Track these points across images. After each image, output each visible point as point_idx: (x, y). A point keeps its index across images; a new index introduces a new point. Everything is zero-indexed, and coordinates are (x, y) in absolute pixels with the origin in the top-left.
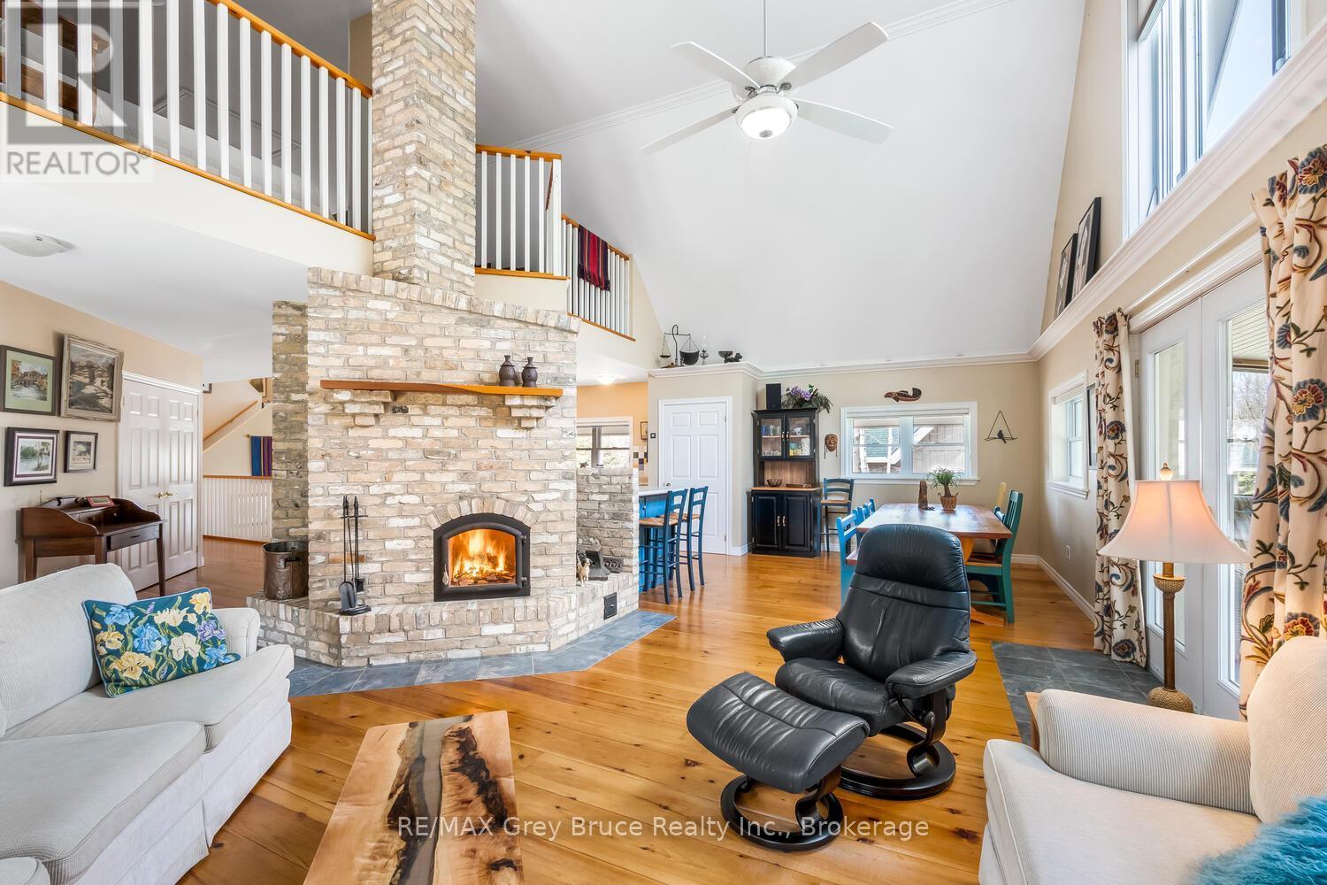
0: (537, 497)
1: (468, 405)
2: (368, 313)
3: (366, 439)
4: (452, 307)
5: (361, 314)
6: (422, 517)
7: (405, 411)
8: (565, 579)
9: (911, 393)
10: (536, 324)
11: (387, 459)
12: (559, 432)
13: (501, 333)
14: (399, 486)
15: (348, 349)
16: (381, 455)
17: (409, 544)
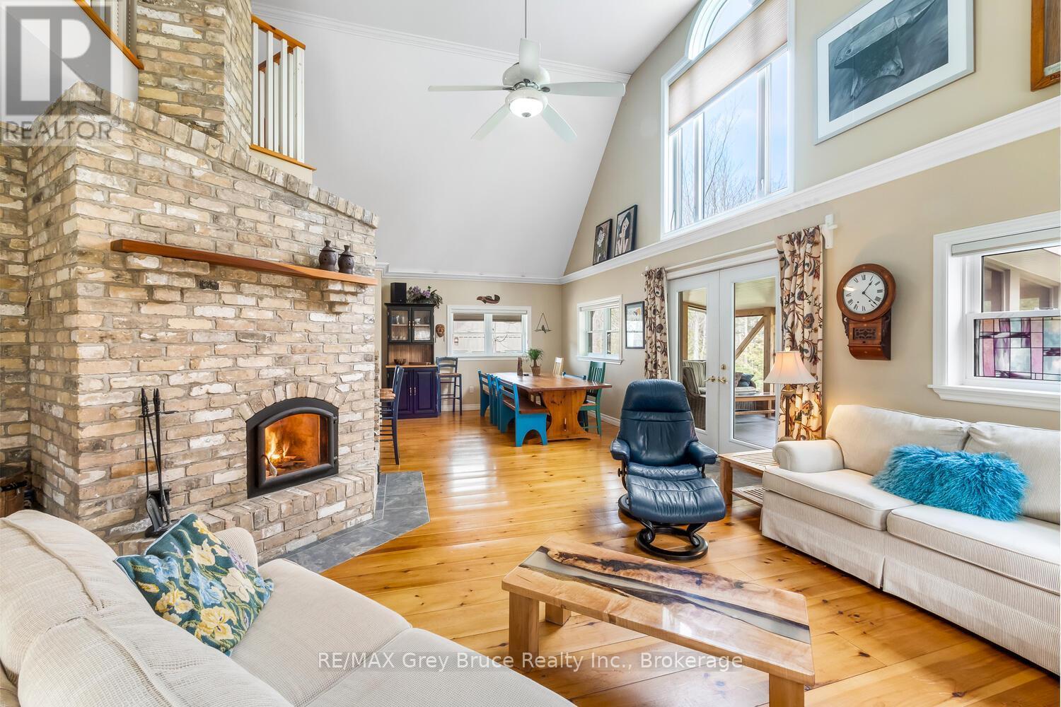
0: (345, 378)
1: (282, 286)
2: (168, 163)
3: (165, 317)
4: (269, 179)
5: (159, 163)
6: (233, 407)
7: (216, 287)
8: (366, 452)
9: (493, 298)
10: (344, 214)
11: (192, 342)
12: (362, 317)
13: (314, 217)
14: (208, 374)
15: (139, 203)
16: (185, 338)
17: (220, 439)
